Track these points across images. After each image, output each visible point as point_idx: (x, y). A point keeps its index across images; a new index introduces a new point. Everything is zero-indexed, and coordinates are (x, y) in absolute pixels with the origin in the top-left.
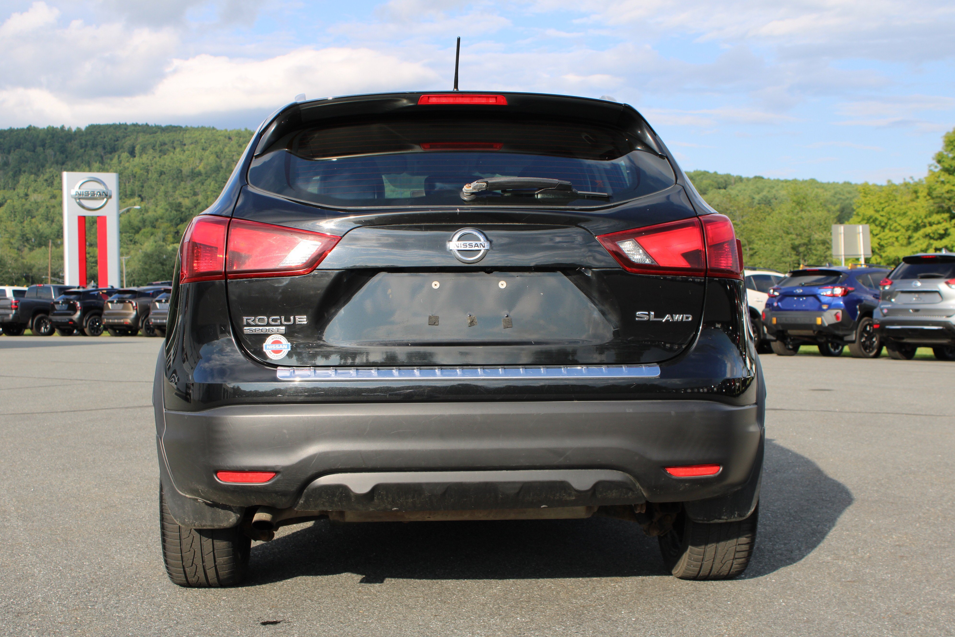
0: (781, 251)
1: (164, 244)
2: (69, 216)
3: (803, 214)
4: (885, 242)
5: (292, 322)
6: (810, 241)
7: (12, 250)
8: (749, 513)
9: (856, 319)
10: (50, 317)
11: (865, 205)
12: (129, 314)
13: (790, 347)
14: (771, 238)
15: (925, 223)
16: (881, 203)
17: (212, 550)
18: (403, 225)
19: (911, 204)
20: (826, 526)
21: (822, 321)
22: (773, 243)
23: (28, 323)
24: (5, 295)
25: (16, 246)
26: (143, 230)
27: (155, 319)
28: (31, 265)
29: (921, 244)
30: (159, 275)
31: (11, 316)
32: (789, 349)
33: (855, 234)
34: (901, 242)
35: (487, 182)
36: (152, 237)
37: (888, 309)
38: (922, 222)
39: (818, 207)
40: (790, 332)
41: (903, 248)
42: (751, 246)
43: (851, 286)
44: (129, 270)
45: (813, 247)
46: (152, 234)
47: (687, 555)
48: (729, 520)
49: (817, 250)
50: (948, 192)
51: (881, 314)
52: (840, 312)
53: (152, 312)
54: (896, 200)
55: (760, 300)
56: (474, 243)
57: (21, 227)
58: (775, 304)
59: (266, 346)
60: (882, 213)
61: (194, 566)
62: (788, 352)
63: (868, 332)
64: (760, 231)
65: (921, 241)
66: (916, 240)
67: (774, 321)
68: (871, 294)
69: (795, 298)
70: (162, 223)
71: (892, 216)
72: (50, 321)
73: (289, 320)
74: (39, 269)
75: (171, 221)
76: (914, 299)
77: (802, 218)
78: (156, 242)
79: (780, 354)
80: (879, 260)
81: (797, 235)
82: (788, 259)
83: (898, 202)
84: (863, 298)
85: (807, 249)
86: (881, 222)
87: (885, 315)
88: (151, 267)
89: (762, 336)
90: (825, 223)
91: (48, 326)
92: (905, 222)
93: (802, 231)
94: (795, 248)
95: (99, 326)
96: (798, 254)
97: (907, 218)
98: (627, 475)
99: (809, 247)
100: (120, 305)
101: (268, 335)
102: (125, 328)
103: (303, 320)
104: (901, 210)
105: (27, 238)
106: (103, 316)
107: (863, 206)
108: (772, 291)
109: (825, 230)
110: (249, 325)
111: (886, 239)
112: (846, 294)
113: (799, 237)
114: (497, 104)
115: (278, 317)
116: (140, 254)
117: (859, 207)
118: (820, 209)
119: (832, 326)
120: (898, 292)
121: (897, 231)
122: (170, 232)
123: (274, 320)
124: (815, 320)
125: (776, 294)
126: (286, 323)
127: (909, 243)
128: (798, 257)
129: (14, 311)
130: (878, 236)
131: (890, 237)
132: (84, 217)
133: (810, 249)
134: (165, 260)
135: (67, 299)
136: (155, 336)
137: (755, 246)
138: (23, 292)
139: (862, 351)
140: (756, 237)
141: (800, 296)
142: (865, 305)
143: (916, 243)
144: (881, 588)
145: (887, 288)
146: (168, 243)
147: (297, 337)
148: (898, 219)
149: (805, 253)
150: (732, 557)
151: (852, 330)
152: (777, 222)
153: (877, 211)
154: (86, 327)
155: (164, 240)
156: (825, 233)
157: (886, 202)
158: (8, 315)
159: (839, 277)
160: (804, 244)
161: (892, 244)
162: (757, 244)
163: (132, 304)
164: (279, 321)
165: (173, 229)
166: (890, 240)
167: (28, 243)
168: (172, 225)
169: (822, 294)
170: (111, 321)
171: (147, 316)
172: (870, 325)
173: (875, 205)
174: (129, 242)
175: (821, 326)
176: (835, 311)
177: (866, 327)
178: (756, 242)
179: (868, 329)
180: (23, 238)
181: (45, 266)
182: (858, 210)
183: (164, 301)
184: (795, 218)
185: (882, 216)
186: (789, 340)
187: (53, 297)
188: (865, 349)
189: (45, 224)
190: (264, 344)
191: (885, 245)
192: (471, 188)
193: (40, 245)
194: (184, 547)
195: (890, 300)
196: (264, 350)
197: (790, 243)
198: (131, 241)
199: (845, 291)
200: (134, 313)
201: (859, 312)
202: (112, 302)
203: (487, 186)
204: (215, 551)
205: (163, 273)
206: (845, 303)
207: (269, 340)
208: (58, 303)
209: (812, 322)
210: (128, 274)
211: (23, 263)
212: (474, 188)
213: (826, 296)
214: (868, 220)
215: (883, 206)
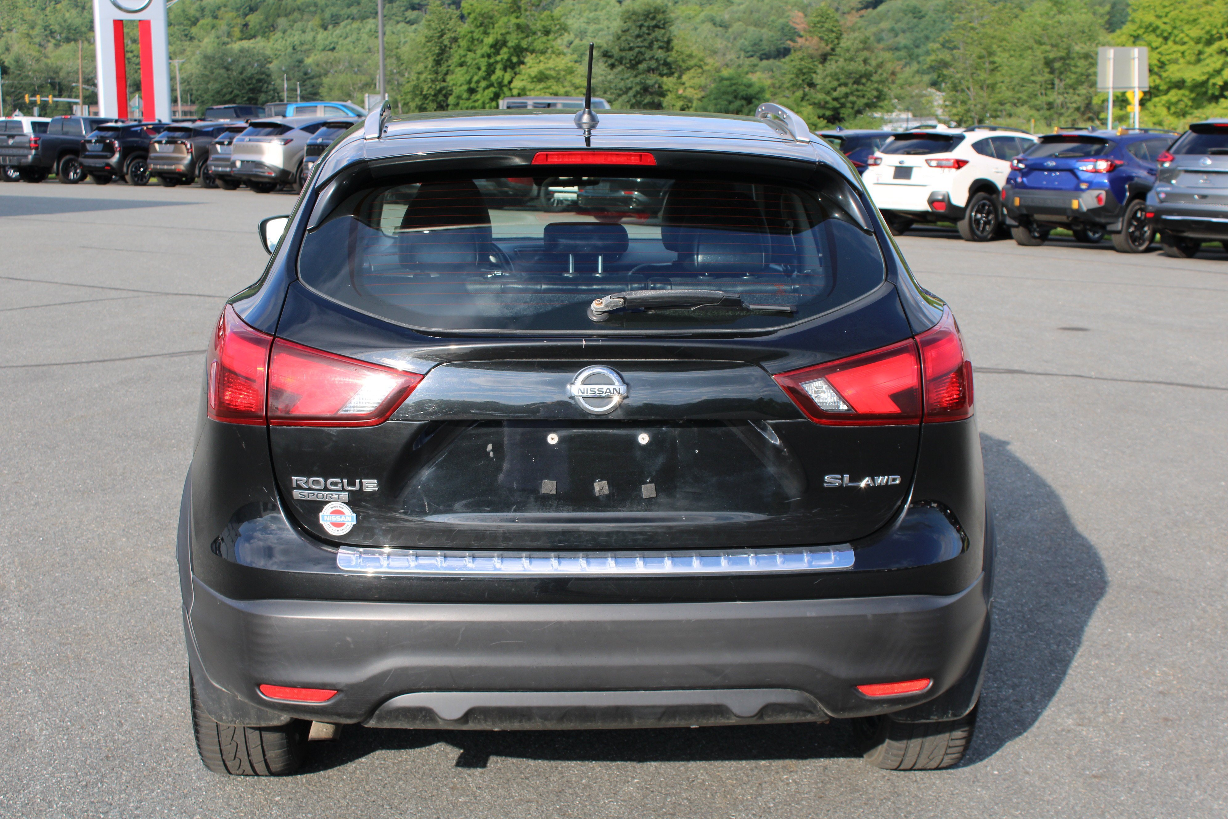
0: (1030, 67)
1: (229, 40)
2: (101, 20)
3: (1063, 18)
4: (1168, 57)
5: (357, 487)
6: (1068, 54)
7: (32, 46)
8: (967, 712)
9: (1124, 203)
10: (81, 159)
11: (1144, 8)
12: (182, 159)
13: (1037, 235)
14: (1018, 49)
15: (1221, 34)
16: (1165, 7)
17: (259, 743)
18: (508, 360)
19: (1204, 9)
20: (1068, 643)
21: (1079, 205)
22: (1021, 56)
23: (52, 166)
24: (23, 131)
25: (37, 40)
26: (201, 22)
27: (216, 166)
28: (57, 67)
29: (1215, 63)
30: (223, 83)
31: (30, 157)
32: (1035, 237)
33: (1128, 60)
34: (1188, 58)
35: (624, 298)
36: (213, 31)
37: (1168, 194)
38: (1218, 33)
39: (1082, 8)
40: (1038, 217)
41: (1191, 67)
42: (991, 59)
43: (1121, 157)
44: (185, 75)
45: (1072, 62)
46: (213, 27)
47: (884, 749)
48: (940, 720)
49: (1076, 66)
51: (1157, 200)
52: (1103, 194)
53: (212, 157)
55: (999, 170)
56: (605, 388)
57: (42, 16)
58: (1019, 180)
59: (323, 516)
60: (1165, 20)
61: (237, 760)
62: (1034, 241)
63: (1138, 220)
64: (1004, 39)
65: (1214, 59)
66: (1208, 57)
67: (1017, 202)
68: (1144, 168)
69: (1046, 173)
70: (226, 12)
71: (1178, 23)
72: (81, 165)
73: (354, 485)
74: (68, 73)
75: (238, 10)
76: (1201, 181)
77: (1059, 22)
78: (218, 38)
79: (1021, 244)
81: (1053, 46)
82: (1039, 79)
83: (1188, 6)
84: (1134, 175)
85: (1064, 64)
86: (1163, 31)
87: (1162, 201)
88: (212, 73)
89: (1000, 218)
90: (1090, 30)
91: (78, 171)
92: (1195, 32)
93: (1059, 41)
94: (1048, 63)
95: (144, 172)
96: (1052, 72)
97: (1198, 26)
98: (807, 694)
99: (1067, 62)
100: (171, 147)
101: (327, 502)
102: (176, 176)
103: (371, 485)
104: (1191, 15)
105: (51, 30)
106: (148, 161)
107: (1140, 10)
108: (1015, 162)
109: (1089, 40)
110: (299, 487)
111: (1168, 54)
112: (1112, 169)
113: (1055, 49)
114: (641, 163)
115: (339, 480)
116: (198, 56)
117: (1134, 11)
118: (1084, 10)
119: (1092, 211)
120: (1180, 171)
121: (1184, 43)
122: (237, 24)
123: (332, 484)
124: (1071, 203)
125: (1021, 166)
126: (350, 488)
127: (1199, 61)
128: (1052, 76)
129: (33, 152)
130: (1158, 50)
131: (1174, 52)
132: (122, 21)
133: (1068, 65)
134: (230, 64)
135: (102, 137)
136: (217, 187)
137: (996, 59)
138: (46, 124)
139: (1128, 244)
140: (999, 46)
141: (1051, 170)
142: (1137, 184)
143: (1208, 61)
144: (1136, 792)
145: (1167, 165)
146: (234, 39)
147: (364, 507)
148: (1186, 28)
149: (1062, 69)
150: (943, 752)
151: (1117, 216)
152: (1027, 28)
153: (1159, 17)
154: (127, 174)
155: (229, 35)
156: (1088, 44)
158: (26, 156)
159: (1104, 147)
160: (1062, 58)
161: (1176, 61)
162: (999, 57)
163: (186, 145)
164: (340, 485)
165: (240, 21)
166: (1174, 56)
167: (53, 38)
168: (239, 16)
169: (1081, 168)
170: (159, 167)
171: (206, 160)
172: (1142, 210)
173: (1157, 9)
174: (184, 38)
175: (1078, 211)
176: (1096, 193)
177: (1136, 213)
178: (999, 54)
179: (1139, 215)
180: (46, 30)
181: (75, 69)
182: (1134, 15)
183: (226, 143)
184: (1050, 22)
185: (1165, 23)
186: (1035, 226)
187: (84, 132)
188: (1134, 241)
189: (74, 12)
190: (321, 514)
191: (1167, 63)
192: (602, 306)
193: (68, 40)
194: (222, 739)
195: (1169, 182)
196: (321, 522)
197: (1042, 56)
198: (186, 36)
199: (1111, 165)
200: (189, 157)
201: (1128, 194)
202: (160, 142)
203: (625, 302)
204: (264, 744)
205: (228, 81)
206: (1111, 181)
207: (327, 510)
208: (90, 142)
209: (1066, 206)
210: (183, 81)
211: (47, 65)
212: (607, 306)
213: (1086, 171)
214: (1147, 28)
215: (1167, 10)
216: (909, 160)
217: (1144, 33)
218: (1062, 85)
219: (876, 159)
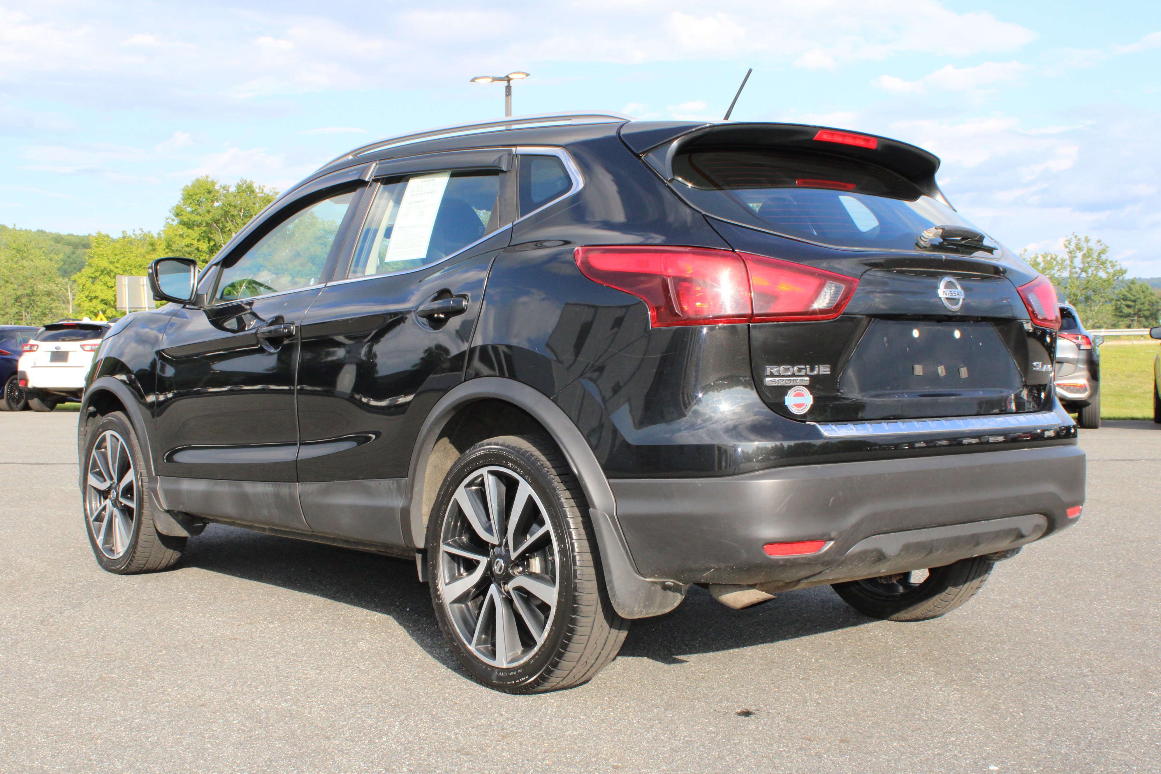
3: (25, 263)
5: (816, 372)
6: (33, 291)
16: (116, 255)
45: (37, 299)
50: (187, 246)
54: (131, 252)
59: (788, 399)
60: (117, 265)
73: (814, 370)
77: (23, 266)
80: (114, 313)
81: (19, 285)
93: (24, 281)
94: (17, 299)
99: (33, 298)
101: (790, 387)
103: (826, 370)
107: (96, 257)
110: (772, 375)
113: (22, 288)
115: (803, 367)
123: (798, 370)
126: (810, 373)
130: (113, 289)
147: (820, 390)
153: (112, 263)
157: (121, 253)
160: (28, 295)
164: (804, 371)
173: (109, 257)
184: (15, 266)
190: (787, 397)
196: (786, 403)
197: (11, 293)
207: (791, 393)
214: (102, 271)
215: (118, 257)
216: (64, 346)
217: (100, 275)
218: (28, 316)
219: (32, 346)
